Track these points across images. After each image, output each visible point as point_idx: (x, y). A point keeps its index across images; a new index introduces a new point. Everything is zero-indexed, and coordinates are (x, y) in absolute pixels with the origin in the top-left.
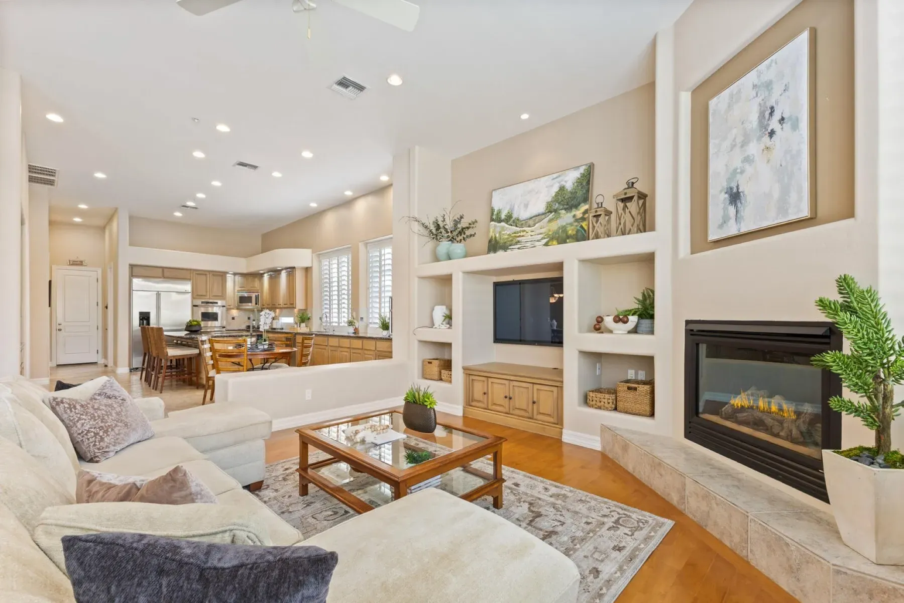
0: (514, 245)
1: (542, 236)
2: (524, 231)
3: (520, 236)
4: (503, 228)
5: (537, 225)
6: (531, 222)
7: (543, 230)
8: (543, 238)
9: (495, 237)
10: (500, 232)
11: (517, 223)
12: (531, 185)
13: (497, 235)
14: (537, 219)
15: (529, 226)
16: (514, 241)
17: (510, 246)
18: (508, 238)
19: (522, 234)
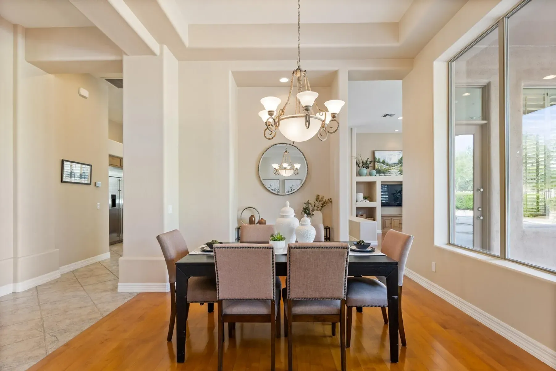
0: (387, 172)
1: (398, 171)
2: (391, 168)
3: (389, 169)
4: (381, 166)
5: (396, 167)
6: (393, 165)
7: (398, 169)
8: (399, 172)
9: (379, 168)
10: (381, 167)
11: (387, 164)
12: (392, 152)
13: (380, 168)
14: (396, 164)
15: (393, 167)
16: (387, 171)
17: (386, 172)
18: (384, 170)
19: (390, 169)
